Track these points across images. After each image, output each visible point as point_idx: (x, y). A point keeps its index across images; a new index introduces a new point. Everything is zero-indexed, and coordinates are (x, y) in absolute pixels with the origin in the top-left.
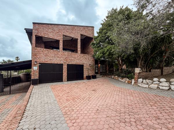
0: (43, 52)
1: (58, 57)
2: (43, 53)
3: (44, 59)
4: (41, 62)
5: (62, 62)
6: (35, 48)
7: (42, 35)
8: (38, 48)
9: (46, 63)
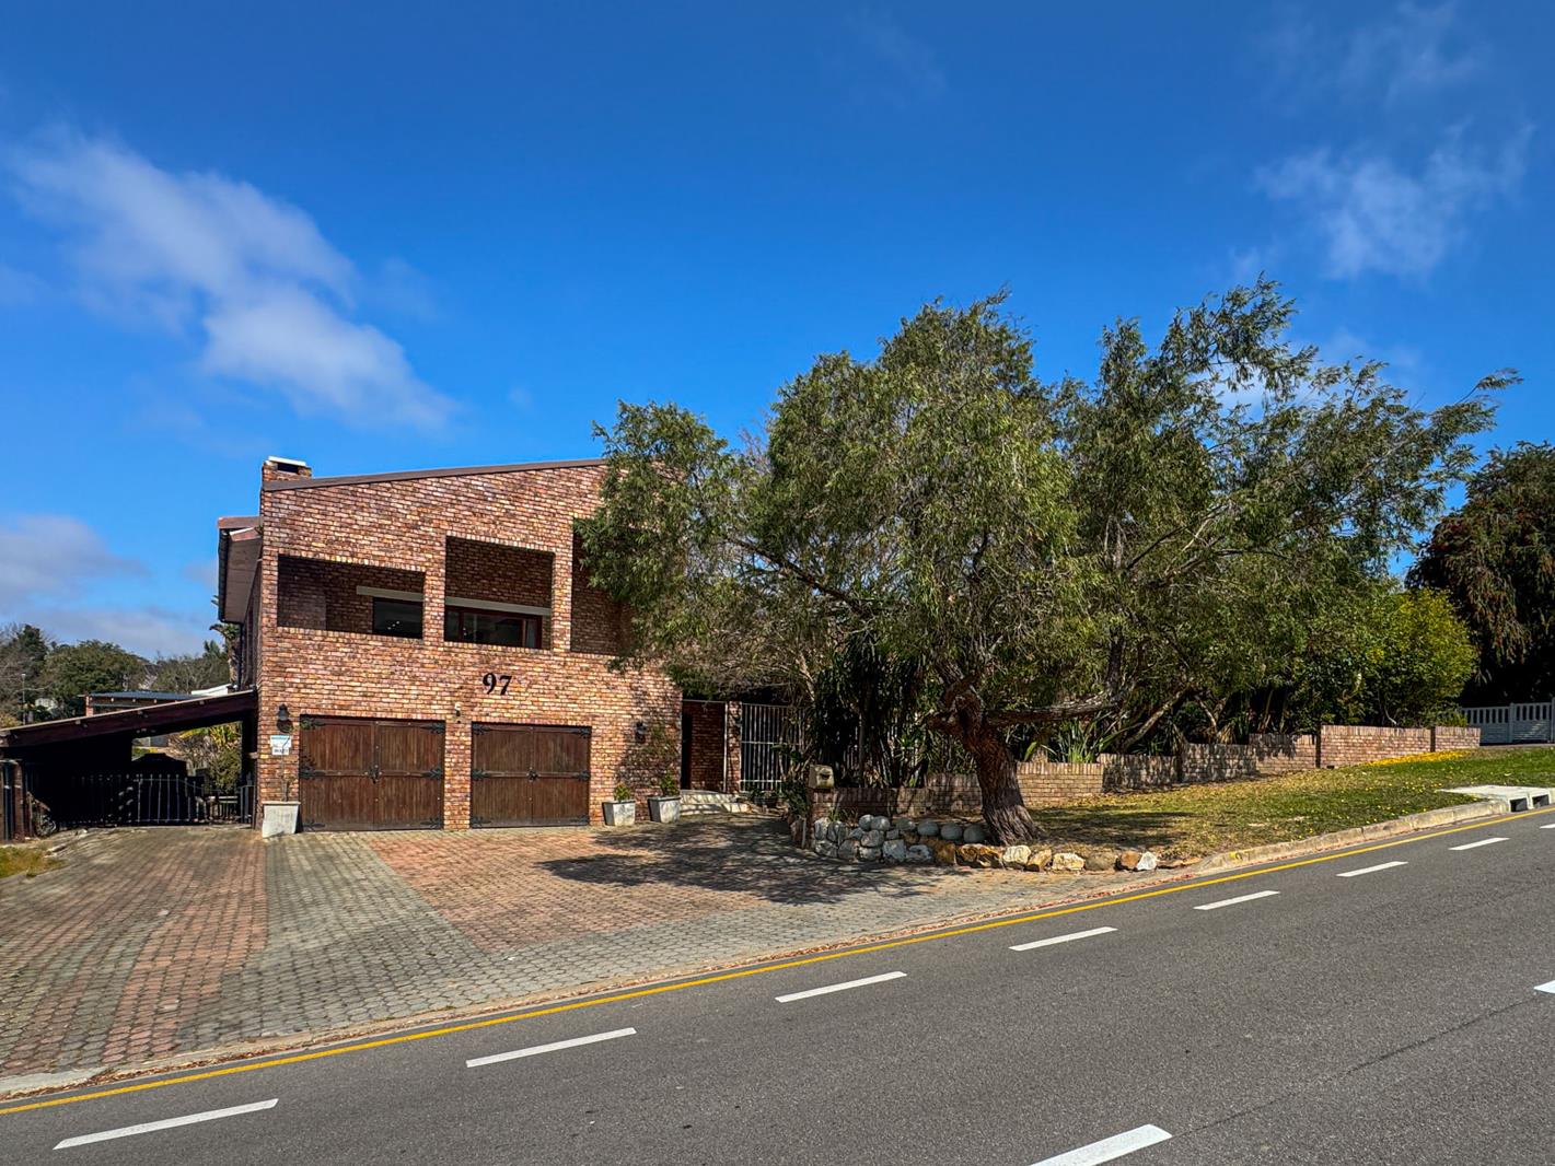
0: (320, 648)
1: (413, 679)
2: (326, 659)
3: (332, 692)
4: (309, 712)
5: (438, 711)
6: (280, 629)
7: (316, 553)
8: (292, 630)
9: (343, 713)
